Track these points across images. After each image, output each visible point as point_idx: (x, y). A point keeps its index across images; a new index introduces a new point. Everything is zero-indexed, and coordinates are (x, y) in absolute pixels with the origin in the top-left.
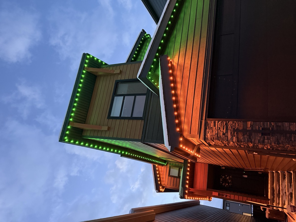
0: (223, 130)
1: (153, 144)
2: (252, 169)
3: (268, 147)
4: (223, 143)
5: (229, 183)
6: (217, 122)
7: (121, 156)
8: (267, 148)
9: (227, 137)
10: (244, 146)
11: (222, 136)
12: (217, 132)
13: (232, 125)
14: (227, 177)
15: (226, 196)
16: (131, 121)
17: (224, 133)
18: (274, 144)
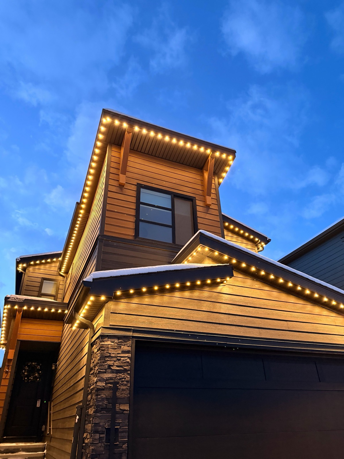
0: (117, 365)
1: (96, 254)
2: (50, 414)
3: (88, 439)
4: (95, 366)
5: (28, 376)
6: (130, 355)
7: (77, 203)
8: (86, 439)
9: (105, 372)
10: (90, 400)
11: (106, 363)
12: (113, 355)
13: (124, 380)
14: (39, 373)
15: (7, 372)
16: (133, 219)
17: (112, 367)
18: (92, 449)
